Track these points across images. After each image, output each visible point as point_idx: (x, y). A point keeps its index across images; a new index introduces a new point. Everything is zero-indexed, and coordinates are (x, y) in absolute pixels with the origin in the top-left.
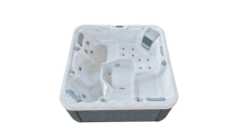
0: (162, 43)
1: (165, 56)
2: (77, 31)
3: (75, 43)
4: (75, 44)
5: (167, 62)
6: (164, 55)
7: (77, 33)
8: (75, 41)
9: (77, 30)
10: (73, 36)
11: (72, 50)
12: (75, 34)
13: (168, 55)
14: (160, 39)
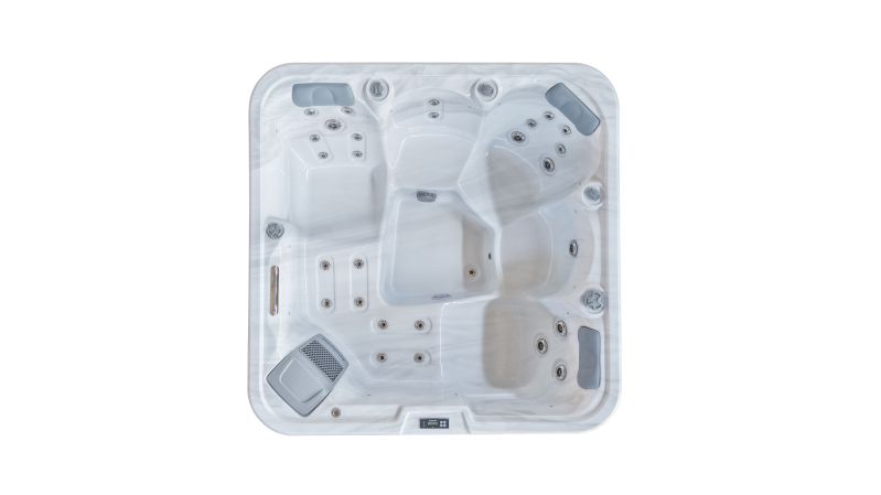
0: (266, 326)
1: (266, 263)
2: (606, 393)
3: (606, 330)
4: (605, 319)
5: (263, 235)
6: (270, 266)
7: (607, 380)
8: (607, 337)
9: (609, 398)
10: (617, 365)
11: (611, 290)
12: (612, 377)
13: (253, 264)
14: (271, 349)
